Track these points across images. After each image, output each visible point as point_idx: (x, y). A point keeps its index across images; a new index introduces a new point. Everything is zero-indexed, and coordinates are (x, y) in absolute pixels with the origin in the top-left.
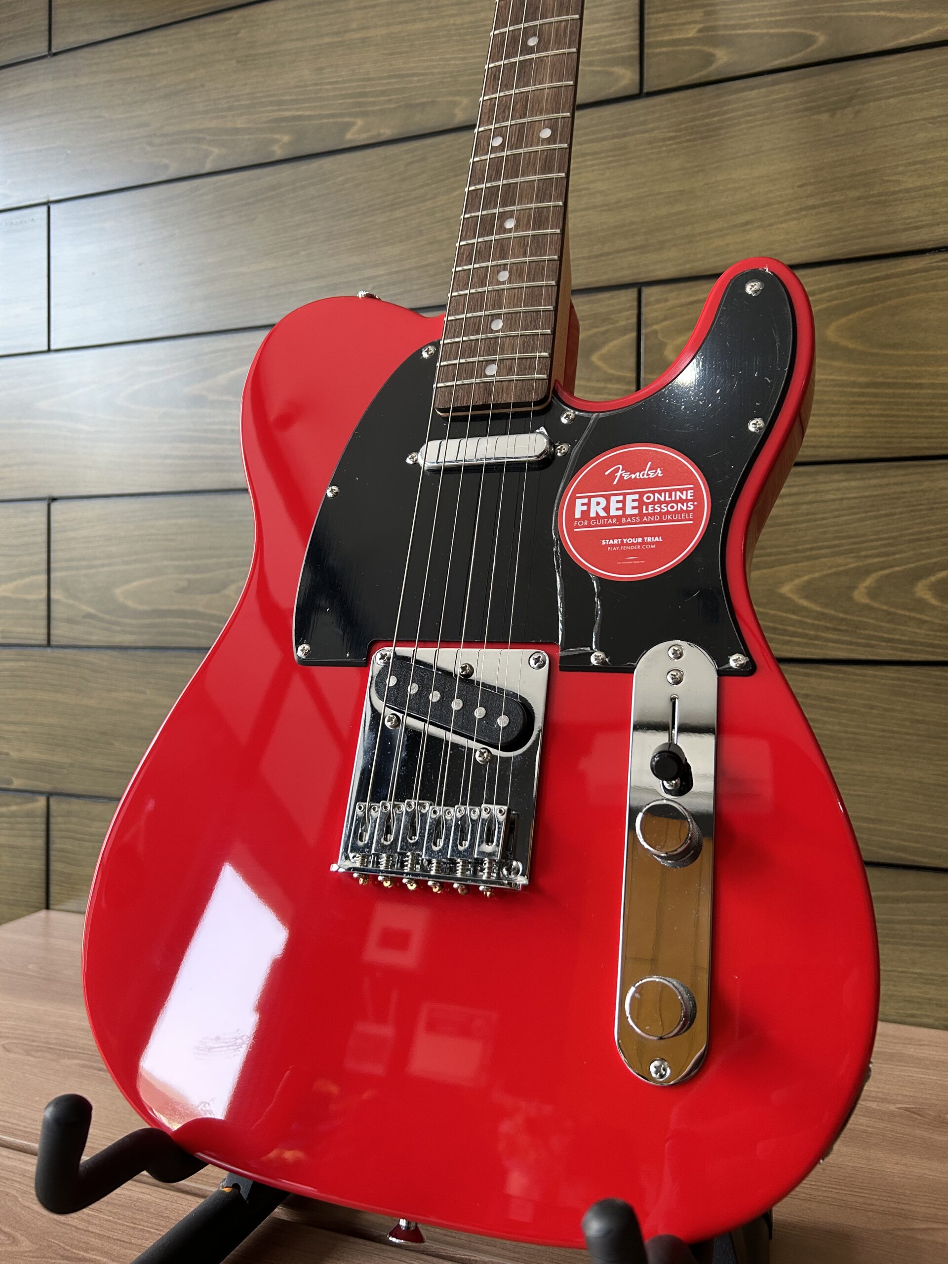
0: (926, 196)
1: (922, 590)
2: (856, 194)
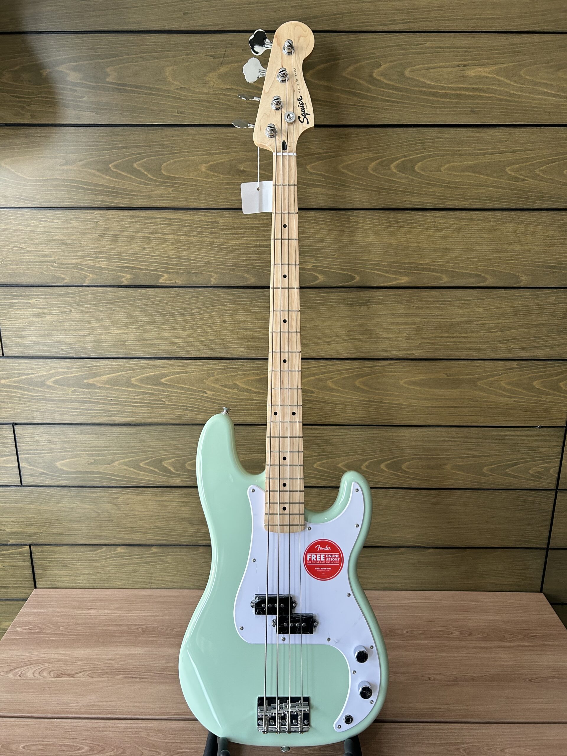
0: (391, 341)
1: (383, 466)
2: (368, 337)
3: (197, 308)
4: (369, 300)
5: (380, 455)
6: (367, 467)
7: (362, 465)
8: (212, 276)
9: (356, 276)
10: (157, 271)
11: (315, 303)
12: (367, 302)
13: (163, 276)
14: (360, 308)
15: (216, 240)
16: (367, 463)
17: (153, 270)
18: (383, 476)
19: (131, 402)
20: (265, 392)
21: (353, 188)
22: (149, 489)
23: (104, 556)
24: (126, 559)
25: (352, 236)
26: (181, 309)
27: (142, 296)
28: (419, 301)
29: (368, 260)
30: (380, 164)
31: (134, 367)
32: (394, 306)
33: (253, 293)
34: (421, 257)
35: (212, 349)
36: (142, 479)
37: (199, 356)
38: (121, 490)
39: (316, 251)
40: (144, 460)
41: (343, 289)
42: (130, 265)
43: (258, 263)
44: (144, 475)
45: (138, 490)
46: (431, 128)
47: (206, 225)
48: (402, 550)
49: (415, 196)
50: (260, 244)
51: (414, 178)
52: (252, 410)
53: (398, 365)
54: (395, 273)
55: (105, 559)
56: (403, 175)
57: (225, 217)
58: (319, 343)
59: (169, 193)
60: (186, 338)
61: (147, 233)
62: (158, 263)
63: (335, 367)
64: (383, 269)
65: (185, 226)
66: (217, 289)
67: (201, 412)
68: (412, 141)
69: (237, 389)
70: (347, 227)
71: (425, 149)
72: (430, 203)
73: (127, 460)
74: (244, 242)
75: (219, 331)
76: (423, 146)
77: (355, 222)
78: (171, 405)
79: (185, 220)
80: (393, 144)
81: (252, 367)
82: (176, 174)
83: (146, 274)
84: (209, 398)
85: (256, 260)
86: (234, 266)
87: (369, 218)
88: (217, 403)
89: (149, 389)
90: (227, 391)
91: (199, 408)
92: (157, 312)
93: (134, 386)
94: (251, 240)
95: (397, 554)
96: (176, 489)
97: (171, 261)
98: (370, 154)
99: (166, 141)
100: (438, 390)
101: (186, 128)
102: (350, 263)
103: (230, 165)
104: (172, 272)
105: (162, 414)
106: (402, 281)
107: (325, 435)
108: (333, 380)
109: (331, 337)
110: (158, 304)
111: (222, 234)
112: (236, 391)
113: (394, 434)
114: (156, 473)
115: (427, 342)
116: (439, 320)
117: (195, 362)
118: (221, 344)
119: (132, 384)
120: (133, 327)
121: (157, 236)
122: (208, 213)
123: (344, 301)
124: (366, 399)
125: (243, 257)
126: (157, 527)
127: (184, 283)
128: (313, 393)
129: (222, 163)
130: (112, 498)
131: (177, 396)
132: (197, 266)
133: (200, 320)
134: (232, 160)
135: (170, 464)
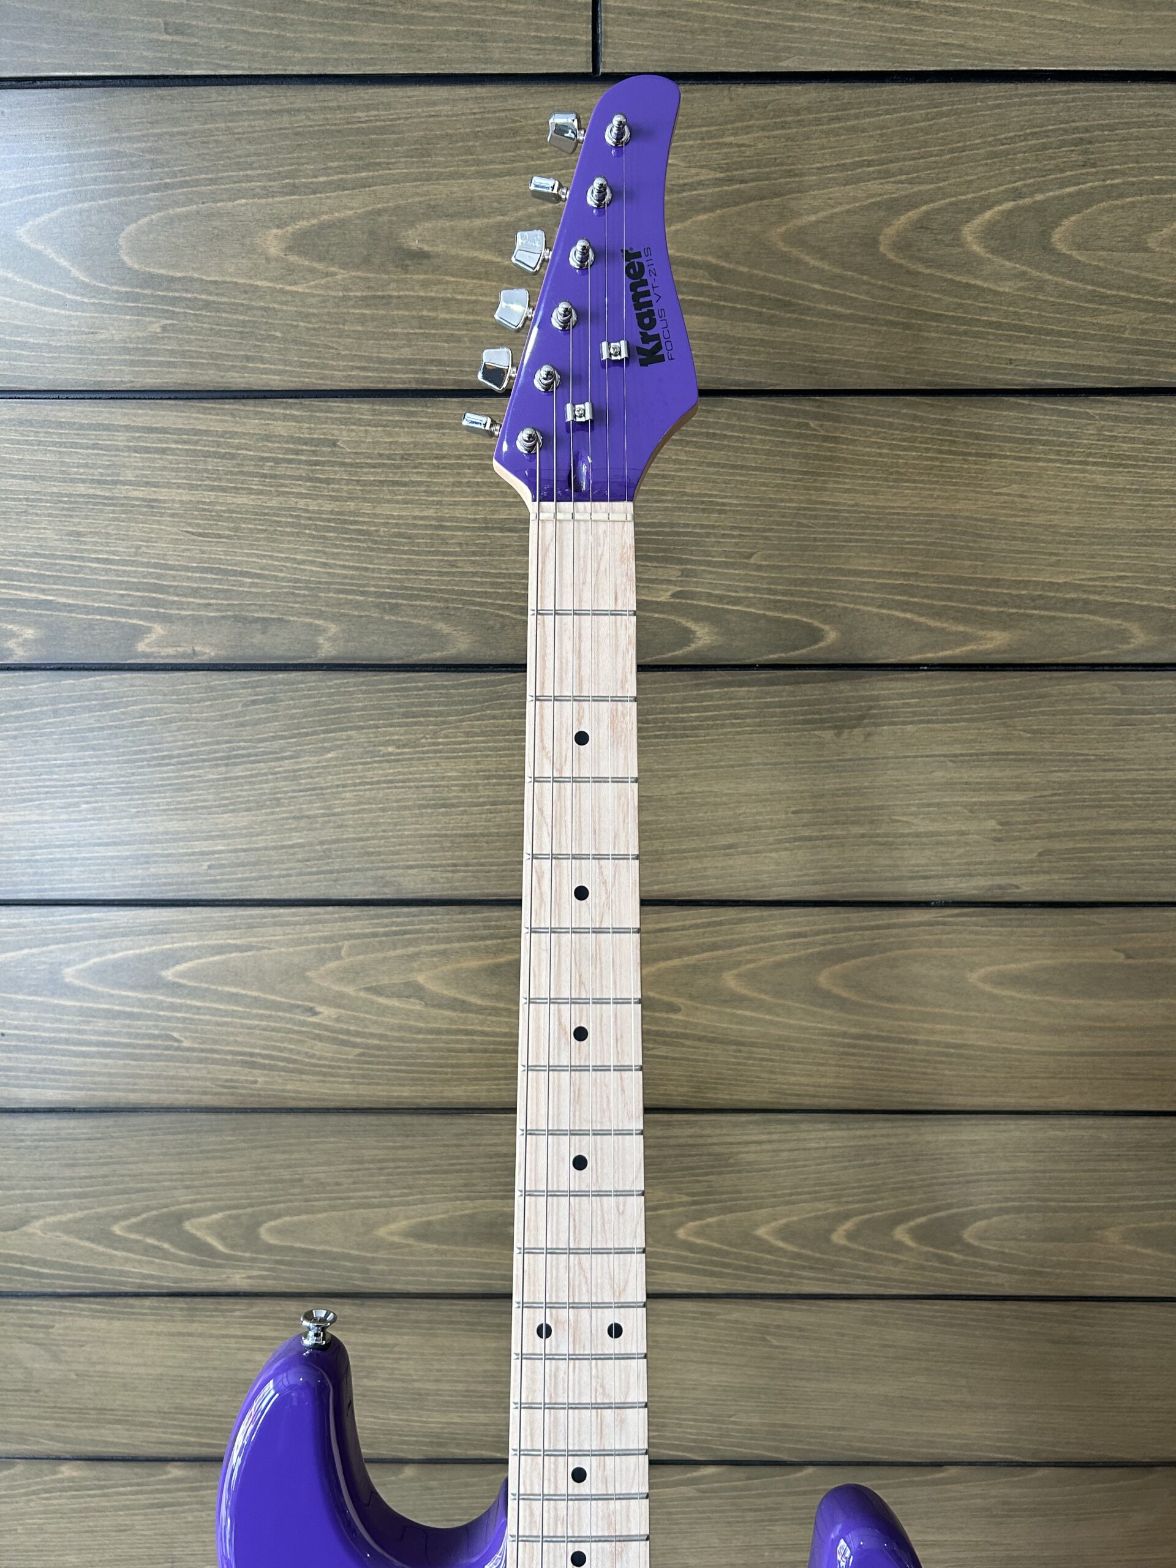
3: (274, 738)
4: (871, 708)
5: (892, 1200)
6: (851, 1236)
7: (831, 1230)
8: (319, 631)
9: (827, 628)
10: (125, 614)
11: (683, 720)
12: (862, 717)
13: (149, 630)
14: (838, 735)
15: (328, 506)
16: (849, 1225)
17: (110, 612)
18: (901, 1261)
19: (67, 1041)
20: (514, 1008)
21: (822, 314)
22: (147, 1302)
23: (21, 1486)
24: (89, 1496)
25: (816, 489)
26: (218, 743)
27: (81, 698)
28: (1043, 713)
29: (870, 574)
30: (921, 225)
31: (70, 930)
32: (955, 729)
33: (466, 686)
34: (1057, 564)
35: (331, 872)
36: (122, 1273)
37: (285, 896)
38: (57, 1303)
39: (687, 543)
40: (125, 1216)
41: (781, 673)
42: (34, 595)
43: (482, 584)
44: (127, 1260)
45: (113, 1305)
46: (1120, 86)
47: (289, 451)
48: (953, 1471)
49: (1046, 342)
50: (485, 520)
51: (1050, 277)
52: (471, 1066)
53: (963, 924)
54: (962, 617)
55: (26, 1494)
56: (1007, 263)
57: (359, 422)
58: (694, 850)
59: (154, 338)
60: (242, 836)
61: (83, 481)
62: (129, 586)
63: (750, 929)
64: (921, 605)
65: (216, 455)
66: (339, 674)
67: (301, 1072)
68: (1046, 134)
69: (421, 998)
70: (795, 456)
71: (1094, 165)
72: (1101, 369)
73: (70, 1216)
74: (430, 512)
75: (354, 812)
76: (1085, 152)
77: (825, 439)
78: (202, 1051)
79: (216, 434)
80: (977, 147)
81: (471, 928)
82: (174, 267)
83: (91, 625)
84: (326, 1028)
85: (474, 574)
86: (397, 596)
87: (876, 424)
88: (355, 1045)
89: (123, 1001)
90: (387, 1007)
91: (295, 1061)
92: (136, 753)
93: (74, 992)
94: (456, 503)
95: (934, 1483)
96: (231, 1300)
97: (174, 577)
98: (888, 187)
99: (130, 139)
100: (1092, 1001)
101: (201, 90)
102: (803, 582)
103: (372, 233)
104: (182, 618)
105: (173, 1078)
106: (989, 646)
107: (715, 1140)
108: (743, 969)
109: (736, 831)
110: (138, 724)
111: (349, 482)
112: (417, 1006)
113: (943, 1137)
114: (166, 1255)
115: (1064, 846)
116: (1110, 775)
117: (274, 916)
118: (360, 855)
119: (67, 986)
120: (58, 802)
121: (121, 491)
122: (295, 409)
123: (784, 714)
124: (853, 1030)
125: (428, 563)
126: (180, 1409)
127: (223, 653)
128: (673, 1008)
129: (342, 223)
130: (31, 1326)
131: (218, 1024)
132: (266, 595)
133: (286, 779)
134: (379, 212)
135: (209, 1227)
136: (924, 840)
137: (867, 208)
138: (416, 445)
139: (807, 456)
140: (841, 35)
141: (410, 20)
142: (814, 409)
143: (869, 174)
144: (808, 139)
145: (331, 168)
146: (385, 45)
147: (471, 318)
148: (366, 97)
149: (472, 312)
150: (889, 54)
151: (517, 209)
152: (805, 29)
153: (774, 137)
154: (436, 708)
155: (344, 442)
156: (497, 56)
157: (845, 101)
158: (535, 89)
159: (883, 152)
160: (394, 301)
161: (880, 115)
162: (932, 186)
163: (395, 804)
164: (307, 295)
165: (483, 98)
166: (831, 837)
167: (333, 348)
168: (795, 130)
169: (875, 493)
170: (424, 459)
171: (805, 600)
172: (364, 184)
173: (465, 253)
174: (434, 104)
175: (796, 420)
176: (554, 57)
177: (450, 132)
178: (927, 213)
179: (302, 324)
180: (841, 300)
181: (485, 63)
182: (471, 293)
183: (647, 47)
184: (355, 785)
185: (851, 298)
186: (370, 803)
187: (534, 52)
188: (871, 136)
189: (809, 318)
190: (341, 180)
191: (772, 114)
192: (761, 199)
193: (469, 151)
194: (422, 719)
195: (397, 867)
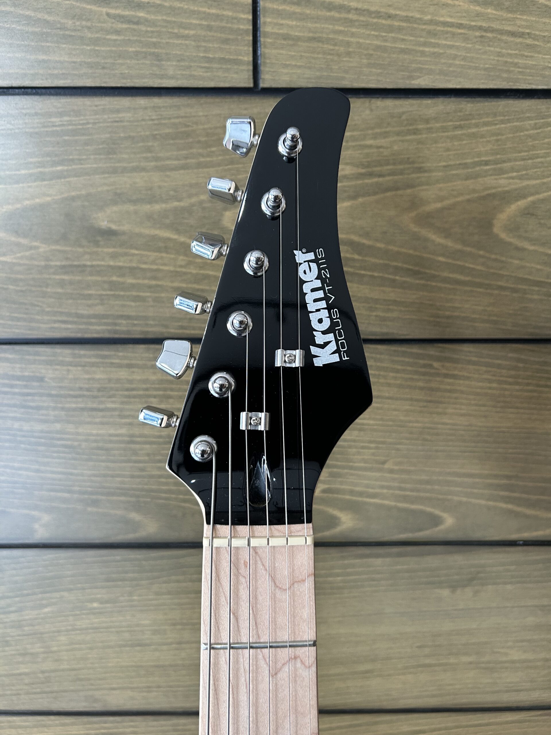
136: (518, 665)
137: (484, 198)
138: (110, 380)
139: (431, 389)
140: (464, 59)
141: (95, 42)
142: (437, 354)
143: (486, 171)
144: (436, 142)
145: (31, 163)
146: (74, 62)
147: (154, 282)
148: (59, 105)
149: (155, 278)
150: (505, 75)
151: (190, 196)
152: (434, 53)
153: (407, 141)
154: (131, 575)
155: (51, 379)
156: (171, 72)
157: (467, 113)
158: (204, 100)
159: (497, 154)
160: (89, 269)
161: (496, 124)
162: (538, 182)
163: (100, 644)
164: (14, 264)
165: (159, 107)
166: (446, 664)
167: (38, 306)
168: (424, 136)
169: (485, 417)
170: (117, 390)
171: (428, 495)
172: (60, 176)
173: (147, 232)
174: (118, 111)
175: (422, 362)
176: (220, 74)
177: (132, 134)
178: (533, 203)
179: (11, 287)
180: (462, 270)
181: (161, 79)
182: (153, 263)
183: (300, 67)
184: (67, 631)
185: (469, 268)
186: (80, 644)
187: (203, 70)
188: (489, 142)
189: (434, 284)
190: (41, 173)
191: (405, 122)
192: (397, 189)
193: (149, 150)
194: (120, 583)
195: (102, 689)
